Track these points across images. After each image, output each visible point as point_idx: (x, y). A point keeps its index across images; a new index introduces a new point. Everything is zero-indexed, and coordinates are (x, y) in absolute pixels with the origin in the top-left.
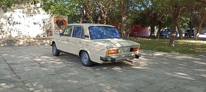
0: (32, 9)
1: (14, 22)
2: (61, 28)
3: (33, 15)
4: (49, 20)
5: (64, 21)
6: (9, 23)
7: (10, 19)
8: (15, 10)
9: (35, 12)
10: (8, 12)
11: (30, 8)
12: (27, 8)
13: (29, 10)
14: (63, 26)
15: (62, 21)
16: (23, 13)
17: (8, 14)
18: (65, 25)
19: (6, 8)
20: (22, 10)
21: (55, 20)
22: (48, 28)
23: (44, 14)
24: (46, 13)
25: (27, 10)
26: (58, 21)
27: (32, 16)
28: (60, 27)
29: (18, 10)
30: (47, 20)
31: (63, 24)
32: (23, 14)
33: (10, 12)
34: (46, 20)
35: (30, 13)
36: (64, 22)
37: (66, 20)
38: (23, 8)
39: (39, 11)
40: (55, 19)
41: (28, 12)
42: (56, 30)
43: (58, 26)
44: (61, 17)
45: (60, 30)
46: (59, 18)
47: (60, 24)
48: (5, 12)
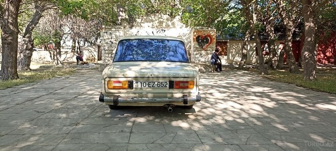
0: (165, 21)
2: (204, 49)
3: (166, 29)
4: (187, 36)
5: (210, 36)
8: (142, 25)
9: (169, 25)
10: (134, 28)
11: (162, 20)
12: (158, 21)
13: (161, 23)
14: (208, 46)
15: (205, 37)
16: (152, 28)
17: (134, 31)
18: (211, 43)
19: (132, 23)
20: (151, 23)
21: (195, 35)
23: (181, 28)
24: (184, 26)
25: (158, 23)
26: (199, 36)
27: (165, 31)
28: (203, 47)
29: (146, 25)
31: (207, 42)
32: (152, 30)
33: (137, 28)
34: (184, 36)
35: (161, 28)
36: (209, 38)
37: (212, 34)
38: (152, 21)
39: (173, 24)
40: (195, 33)
41: (159, 26)
42: (195, 51)
43: (199, 45)
44: (205, 31)
45: (203, 52)
46: (201, 31)
47: (203, 41)
48: (131, 28)
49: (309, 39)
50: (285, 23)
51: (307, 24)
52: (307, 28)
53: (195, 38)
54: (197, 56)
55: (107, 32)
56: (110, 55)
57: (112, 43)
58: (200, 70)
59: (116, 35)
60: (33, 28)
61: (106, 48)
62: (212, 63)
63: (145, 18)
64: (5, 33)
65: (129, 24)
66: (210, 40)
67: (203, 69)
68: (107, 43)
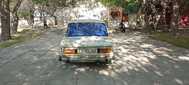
0: (93, 3)
1: (80, 15)
2: (115, 20)
3: (94, 8)
4: (106, 12)
5: (119, 12)
6: (76, 16)
7: (77, 13)
8: (80, 6)
9: (95, 6)
10: (75, 8)
11: (91, 3)
12: (89, 3)
13: (90, 5)
14: (117, 18)
15: (116, 12)
16: (86, 7)
17: (75, 9)
18: (119, 16)
19: (74, 5)
20: (85, 5)
21: (110, 12)
22: (105, 20)
23: (102, 7)
24: (104, 6)
25: (89, 4)
26: (112, 12)
27: (93, 9)
28: (114, 18)
29: (82, 6)
30: (105, 12)
31: (117, 15)
32: (85, 9)
33: (77, 8)
35: (91, 7)
36: (118, 13)
37: (120, 11)
38: (86, 3)
39: (98, 5)
40: (110, 11)
41: (89, 6)
42: (110, 21)
43: (113, 17)
44: (116, 9)
45: (115, 21)
46: (114, 9)
47: (114, 15)
48: (74, 8)
49: (175, 15)
50: (162, 4)
51: (174, 6)
52: (174, 9)
53: (110, 13)
54: (111, 24)
55: (60, 11)
56: (62, 24)
57: (63, 17)
58: (113, 32)
59: (65, 12)
60: (18, 8)
61: (60, 20)
62: (120, 28)
63: (81, 2)
64: (2, 14)
65: (73, 5)
66: (118, 14)
67: (115, 31)
68: (60, 17)
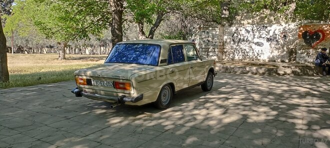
0: (267, 16)
1: (240, 39)
2: (313, 47)
3: (268, 25)
5: (322, 31)
6: (233, 40)
7: (235, 35)
8: (242, 22)
9: (272, 21)
10: (233, 26)
11: (264, 15)
12: (259, 17)
13: (262, 19)
14: (318, 43)
15: (316, 32)
16: (252, 25)
17: (233, 29)
18: (323, 39)
19: (231, 21)
20: (252, 20)
21: (301, 31)
22: (292, 47)
24: (291, 20)
25: (259, 19)
26: (306, 32)
27: (266, 27)
28: (311, 44)
29: (245, 22)
30: (292, 31)
31: (318, 38)
32: (252, 27)
33: (236, 26)
34: (290, 33)
35: (263, 24)
36: (320, 34)
37: (325, 29)
38: (253, 17)
39: (277, 19)
40: (302, 29)
41: (260, 22)
42: (300, 49)
43: (306, 42)
44: (315, 25)
45: (311, 50)
46: (310, 26)
47: (311, 37)
48: (230, 26)
53: (301, 33)
54: (303, 55)
55: (204, 32)
56: (206, 53)
57: (209, 41)
58: (293, 72)
59: (213, 34)
60: (155, 30)
61: (203, 46)
63: (245, 15)
65: (229, 22)
66: (321, 36)
67: (299, 71)
68: (204, 42)
